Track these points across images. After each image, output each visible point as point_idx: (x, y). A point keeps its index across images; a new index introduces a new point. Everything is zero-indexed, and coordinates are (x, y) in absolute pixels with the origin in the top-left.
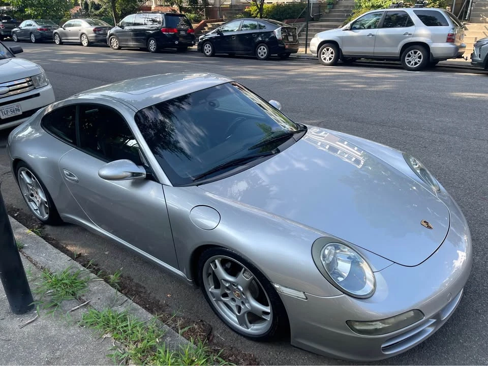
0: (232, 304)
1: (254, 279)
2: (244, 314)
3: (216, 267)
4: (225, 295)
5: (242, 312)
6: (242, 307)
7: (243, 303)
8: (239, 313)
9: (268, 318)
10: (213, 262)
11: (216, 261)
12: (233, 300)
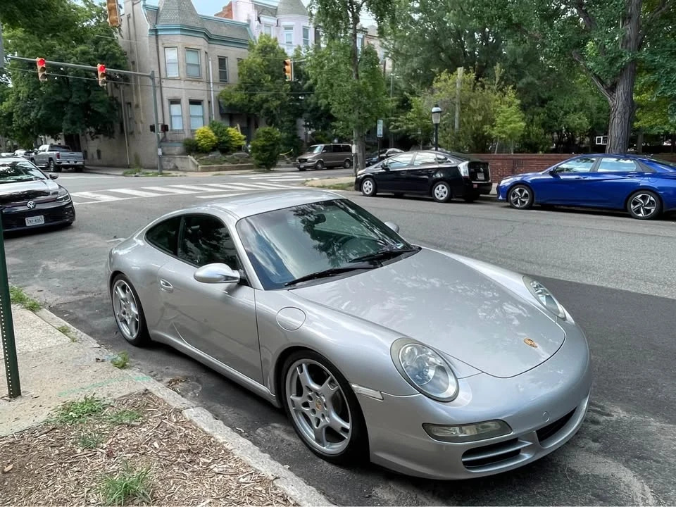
0: (312, 416)
1: (339, 390)
2: (322, 428)
3: (302, 371)
4: (306, 405)
5: (320, 425)
6: (322, 420)
7: (323, 416)
8: (317, 426)
9: (347, 437)
10: (300, 366)
11: (304, 365)
12: (314, 411)
